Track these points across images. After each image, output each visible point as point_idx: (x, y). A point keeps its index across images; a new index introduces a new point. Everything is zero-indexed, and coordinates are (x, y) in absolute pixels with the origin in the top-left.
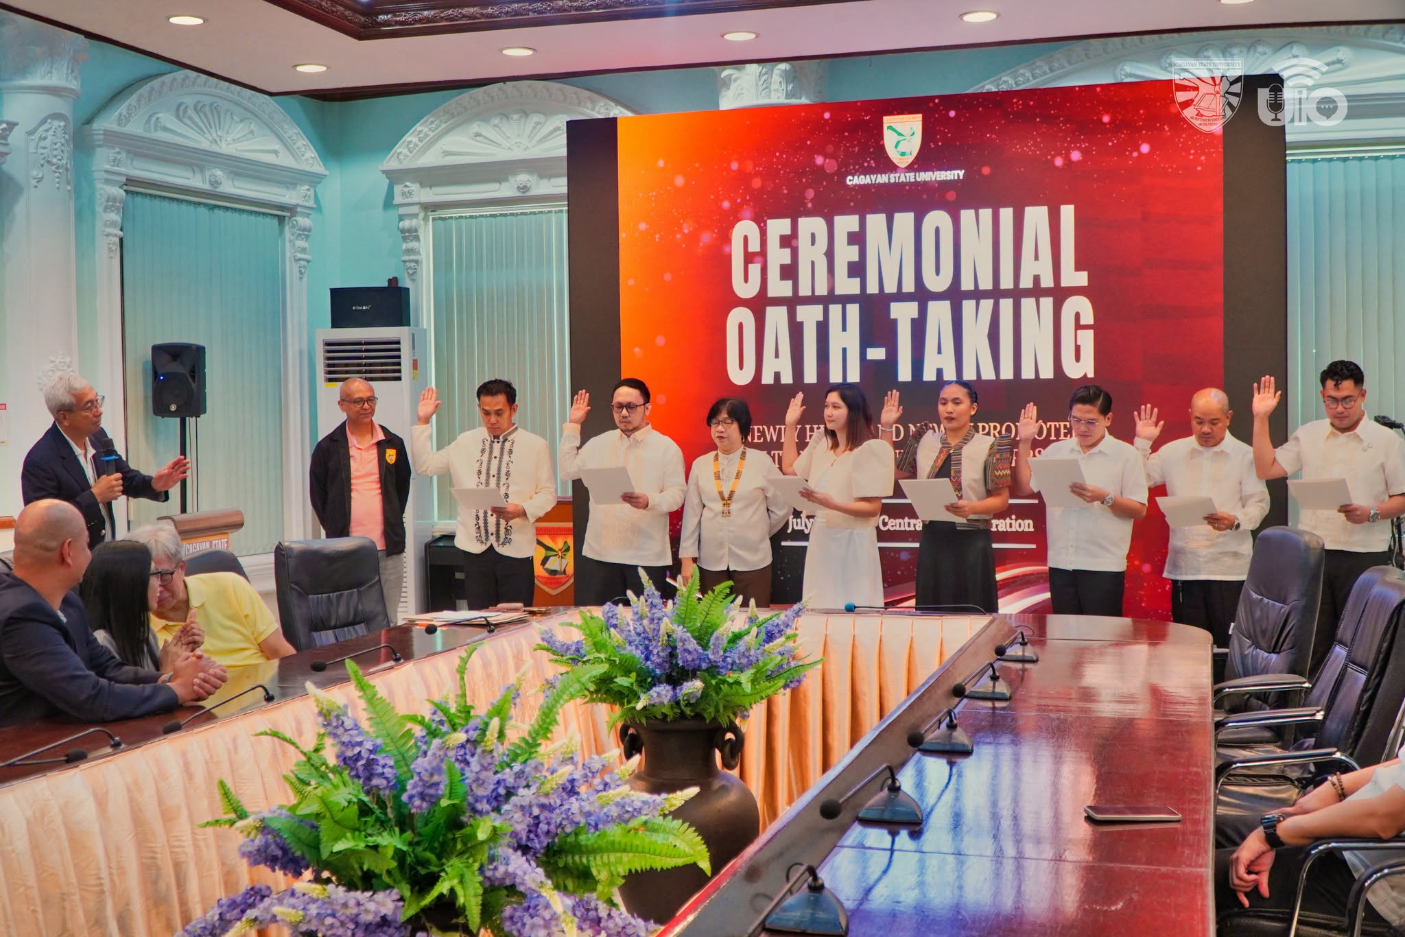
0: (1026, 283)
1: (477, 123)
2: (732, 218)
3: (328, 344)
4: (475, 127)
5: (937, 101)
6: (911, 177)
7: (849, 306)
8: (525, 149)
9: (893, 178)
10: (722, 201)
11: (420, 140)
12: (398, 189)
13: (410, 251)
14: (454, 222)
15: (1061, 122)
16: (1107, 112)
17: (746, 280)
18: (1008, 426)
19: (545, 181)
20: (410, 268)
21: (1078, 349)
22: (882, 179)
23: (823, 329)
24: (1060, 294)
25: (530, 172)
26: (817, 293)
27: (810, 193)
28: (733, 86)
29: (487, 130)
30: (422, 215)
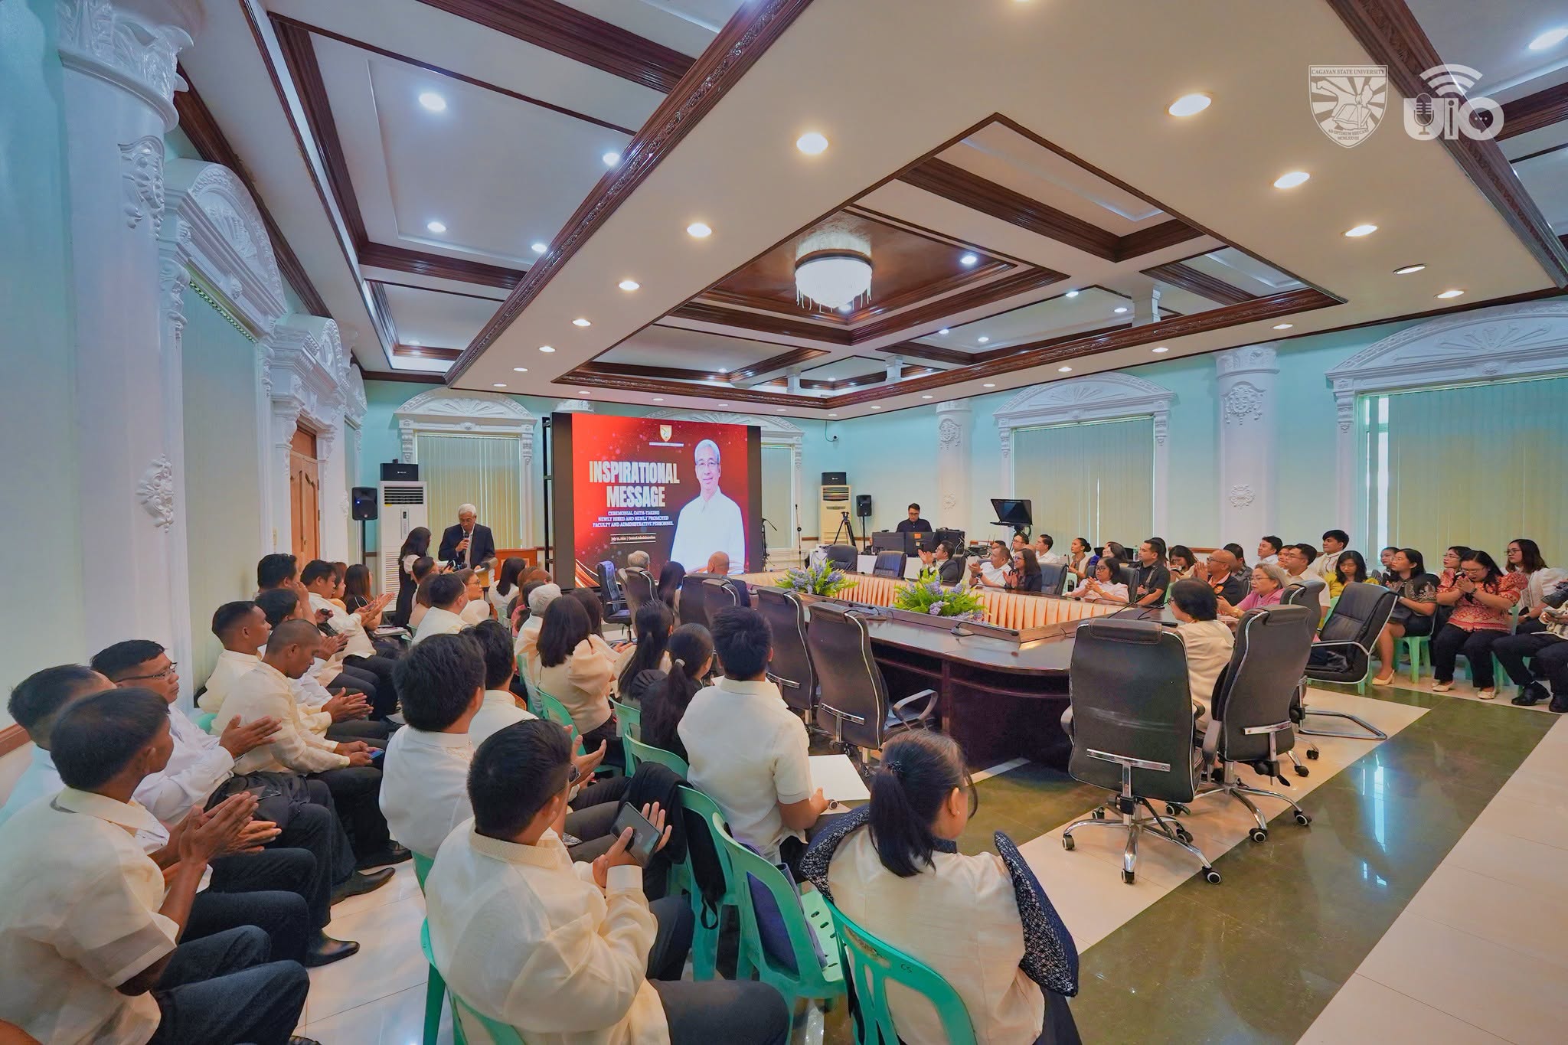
1: (446, 400)
8: (470, 413)
11: (416, 403)
12: (402, 422)
13: (407, 449)
14: (429, 438)
19: (478, 427)
20: (407, 455)
25: (472, 423)
29: (451, 403)
30: (413, 434)
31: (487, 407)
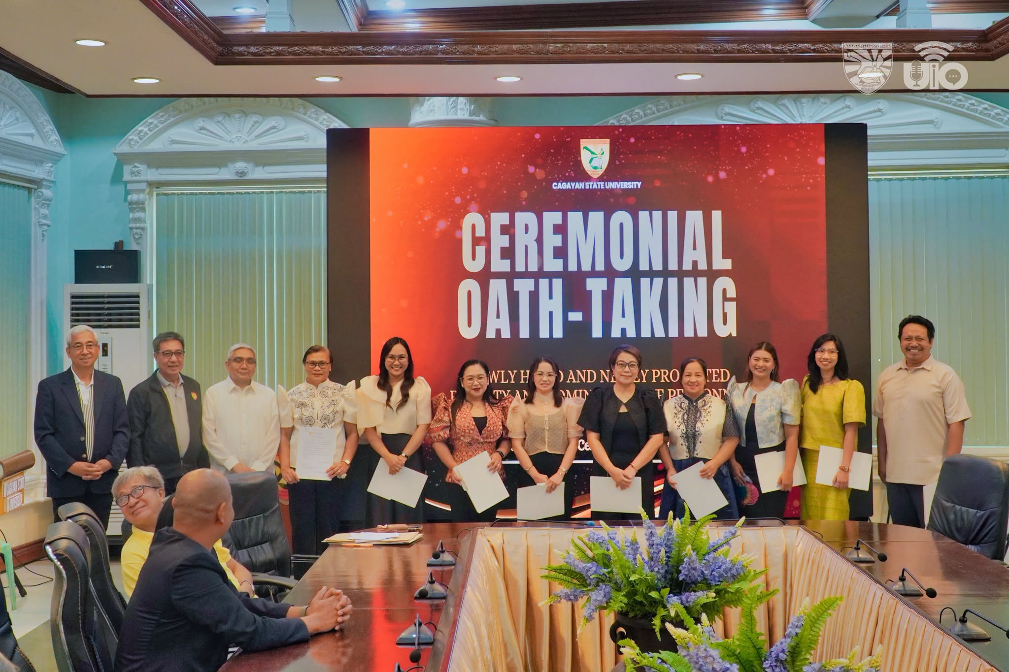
0: (687, 266)
1: (203, 119)
2: (463, 211)
3: (73, 297)
4: (200, 123)
5: (621, 130)
6: (601, 185)
7: (554, 280)
8: (244, 143)
9: (588, 185)
10: (454, 197)
12: (127, 169)
13: (136, 220)
14: (176, 197)
15: (712, 150)
16: (744, 145)
17: (474, 258)
18: (675, 372)
19: (260, 169)
20: (137, 233)
21: (725, 315)
22: (579, 186)
23: (534, 297)
24: (712, 275)
25: (247, 161)
26: (529, 270)
27: (525, 194)
29: (211, 126)
30: (147, 191)
31: (274, 127)
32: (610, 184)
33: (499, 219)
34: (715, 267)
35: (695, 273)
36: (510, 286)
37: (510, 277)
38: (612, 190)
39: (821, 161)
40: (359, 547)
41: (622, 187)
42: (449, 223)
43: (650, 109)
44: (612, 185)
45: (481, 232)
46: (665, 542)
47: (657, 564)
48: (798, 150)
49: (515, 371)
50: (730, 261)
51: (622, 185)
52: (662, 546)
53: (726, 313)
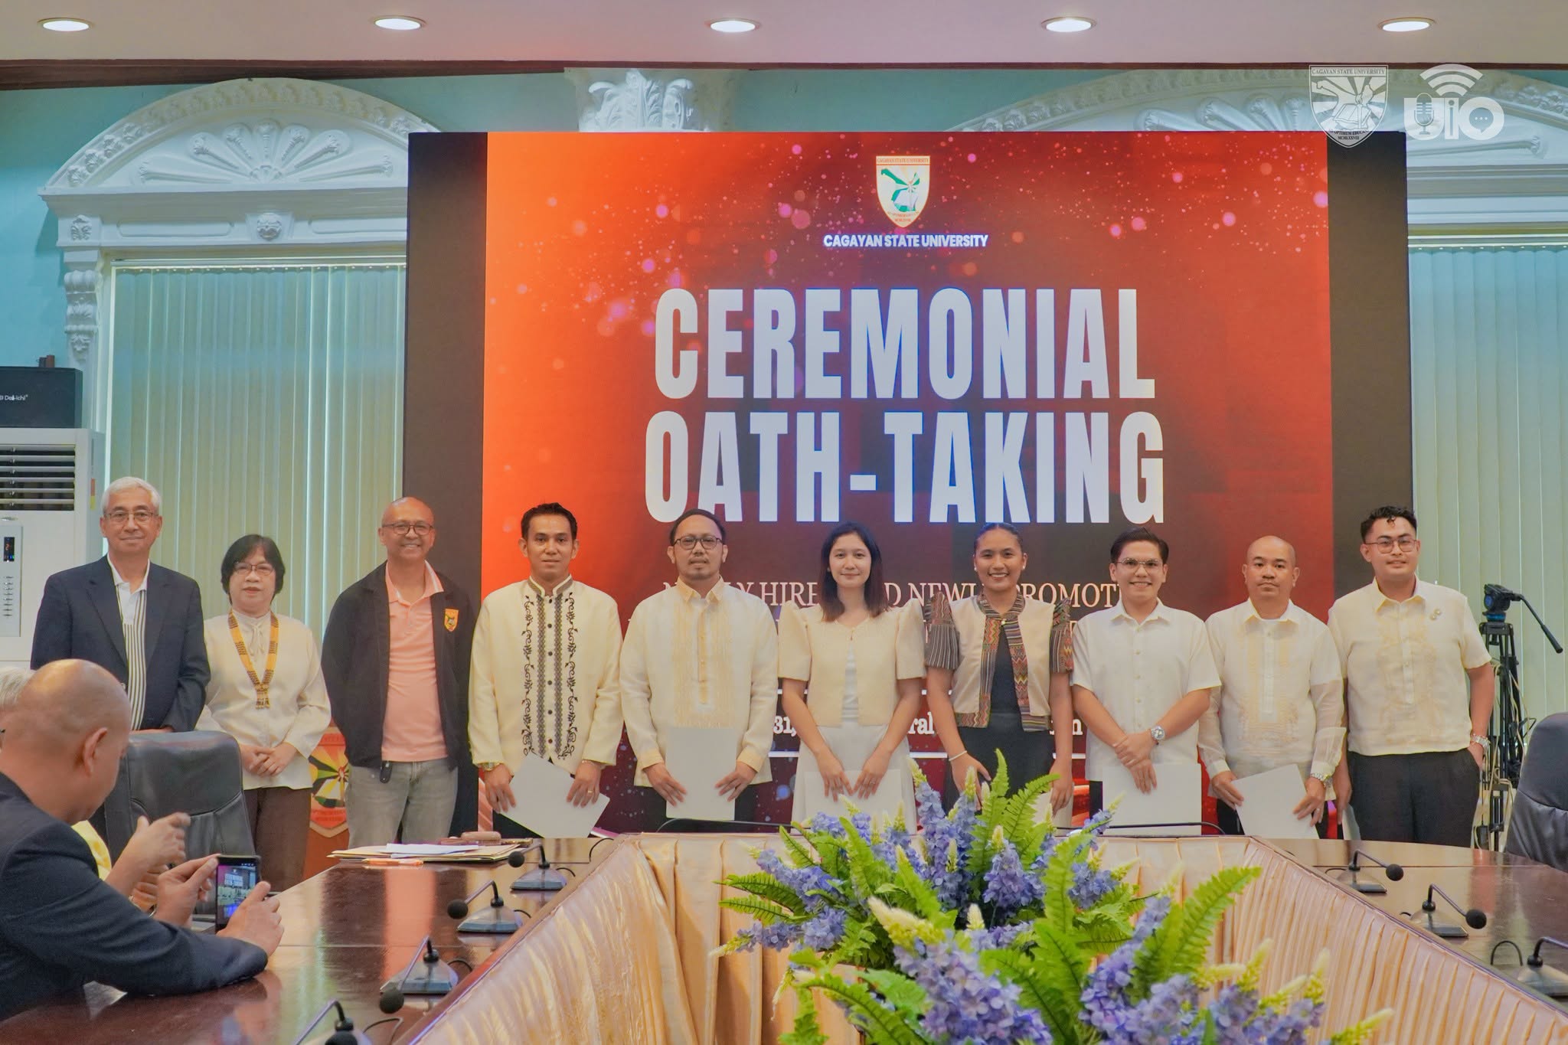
0: (1072, 391)
1: (202, 134)
2: (658, 286)
4: (198, 141)
5: (950, 139)
6: (914, 240)
7: (825, 416)
8: (276, 177)
9: (889, 240)
10: (641, 259)
11: (107, 155)
12: (65, 225)
13: (79, 317)
14: (151, 277)
15: (1119, 178)
16: (1179, 170)
17: (676, 372)
18: (1047, 588)
19: (303, 225)
20: (79, 342)
21: (1142, 485)
22: (873, 241)
23: (787, 445)
24: (1119, 409)
25: (281, 211)
26: (779, 396)
27: (772, 256)
28: (606, 106)
29: (217, 147)
30: (100, 265)
31: (330, 150)
32: (930, 238)
33: (725, 300)
34: (1123, 394)
35: (1087, 404)
36: (743, 425)
37: (744, 407)
38: (933, 250)
39: (1322, 199)
40: (397, 864)
41: (952, 245)
42: (631, 308)
43: (1015, 117)
44: (934, 241)
45: (689, 326)
46: (960, 829)
47: (941, 872)
48: (1279, 179)
49: (750, 584)
50: (1152, 382)
51: (952, 241)
52: (951, 836)
53: (1145, 479)
